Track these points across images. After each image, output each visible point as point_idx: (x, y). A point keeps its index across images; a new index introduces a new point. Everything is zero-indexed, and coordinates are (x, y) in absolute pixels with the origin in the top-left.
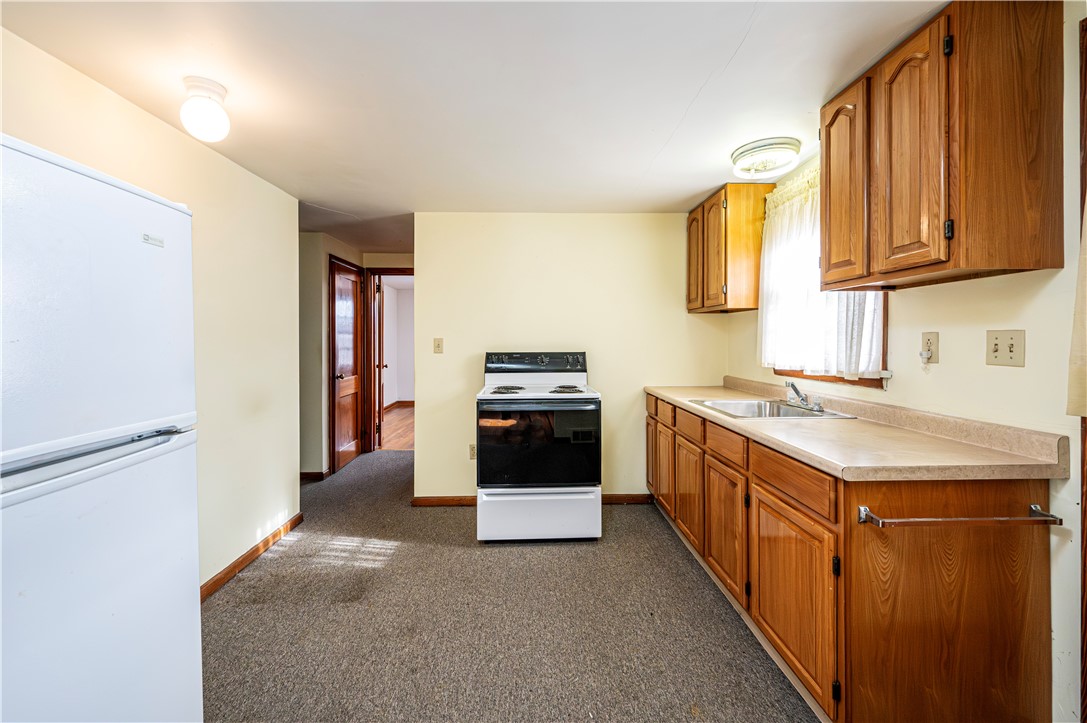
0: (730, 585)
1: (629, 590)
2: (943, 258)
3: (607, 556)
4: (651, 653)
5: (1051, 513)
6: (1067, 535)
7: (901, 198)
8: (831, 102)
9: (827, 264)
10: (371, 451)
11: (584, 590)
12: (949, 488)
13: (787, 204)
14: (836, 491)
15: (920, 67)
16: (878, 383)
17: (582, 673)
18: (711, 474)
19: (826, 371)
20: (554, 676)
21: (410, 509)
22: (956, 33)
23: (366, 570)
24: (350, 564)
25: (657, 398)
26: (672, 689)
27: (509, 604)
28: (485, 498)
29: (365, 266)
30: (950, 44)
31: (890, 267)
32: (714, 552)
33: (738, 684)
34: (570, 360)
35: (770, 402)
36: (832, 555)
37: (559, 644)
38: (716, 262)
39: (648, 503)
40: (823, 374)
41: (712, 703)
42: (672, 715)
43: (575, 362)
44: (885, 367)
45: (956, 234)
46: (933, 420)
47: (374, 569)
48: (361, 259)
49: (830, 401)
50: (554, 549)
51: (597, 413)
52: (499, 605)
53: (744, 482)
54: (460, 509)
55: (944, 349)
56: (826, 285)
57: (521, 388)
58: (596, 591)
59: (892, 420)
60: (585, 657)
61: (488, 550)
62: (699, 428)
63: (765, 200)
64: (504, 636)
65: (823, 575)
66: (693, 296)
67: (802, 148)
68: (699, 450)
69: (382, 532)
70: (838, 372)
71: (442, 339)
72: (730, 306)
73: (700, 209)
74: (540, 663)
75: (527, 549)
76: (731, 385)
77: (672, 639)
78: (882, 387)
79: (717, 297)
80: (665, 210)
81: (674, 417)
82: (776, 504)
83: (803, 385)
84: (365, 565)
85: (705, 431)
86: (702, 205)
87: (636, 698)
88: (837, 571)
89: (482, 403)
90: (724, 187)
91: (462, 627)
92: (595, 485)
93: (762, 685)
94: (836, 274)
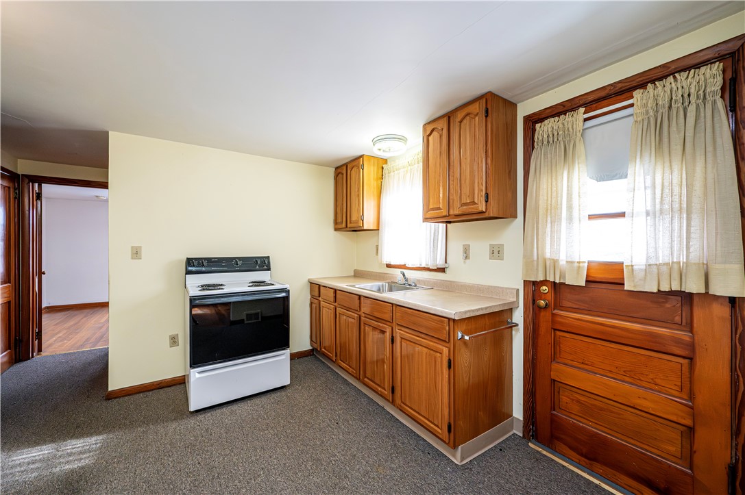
0: (381, 391)
1: (318, 413)
2: (484, 210)
3: (296, 396)
4: (345, 447)
5: (513, 321)
6: (518, 330)
7: (466, 179)
8: (429, 123)
9: (427, 208)
10: (29, 359)
11: (289, 422)
12: (486, 317)
13: (396, 172)
14: (449, 325)
15: (474, 118)
16: (442, 270)
17: (307, 477)
18: (366, 328)
19: (421, 265)
20: (290, 487)
21: (105, 403)
22: (489, 107)
23: (72, 471)
24: (46, 473)
25: (320, 285)
26: (364, 463)
27: (235, 451)
28: (198, 376)
29: (20, 171)
30: (487, 111)
31: (460, 213)
32: (368, 375)
33: (395, 445)
34: (259, 262)
35: (388, 283)
36: (447, 359)
37: (285, 464)
38: (357, 202)
39: (311, 355)
40: (418, 266)
41: (386, 461)
42: (369, 477)
43: (263, 264)
44: (446, 262)
45: (489, 200)
46: (469, 286)
47: (82, 468)
48: (16, 166)
49: (419, 281)
50: (257, 401)
51: (286, 299)
52: (226, 455)
53: (391, 329)
54: (161, 391)
55: (472, 252)
56: (426, 219)
57: (221, 285)
58: (297, 420)
59: (450, 288)
60: (306, 466)
61: (201, 417)
62: (357, 301)
63: (383, 168)
64: (241, 475)
65: (442, 370)
66: (339, 220)
67: (408, 142)
68: (356, 315)
69: (78, 431)
70: (426, 265)
71: (140, 247)
72: (365, 228)
73: (345, 167)
74: (276, 483)
75: (235, 407)
76: (358, 275)
77: (354, 433)
78: (445, 272)
79: (357, 222)
80: (321, 164)
81: (335, 297)
82: (414, 338)
83: (408, 273)
84: (67, 467)
85: (360, 303)
86: (346, 165)
87: (346, 477)
88: (449, 367)
89: (194, 299)
90: (362, 156)
91: (201, 482)
92: (284, 349)
93: (406, 441)
94: (432, 214)
